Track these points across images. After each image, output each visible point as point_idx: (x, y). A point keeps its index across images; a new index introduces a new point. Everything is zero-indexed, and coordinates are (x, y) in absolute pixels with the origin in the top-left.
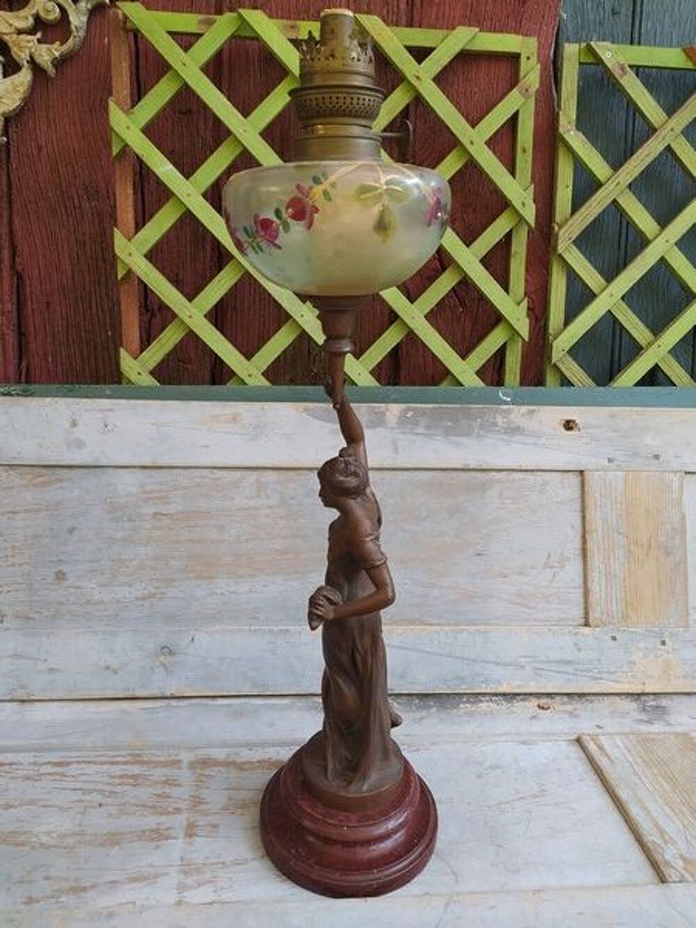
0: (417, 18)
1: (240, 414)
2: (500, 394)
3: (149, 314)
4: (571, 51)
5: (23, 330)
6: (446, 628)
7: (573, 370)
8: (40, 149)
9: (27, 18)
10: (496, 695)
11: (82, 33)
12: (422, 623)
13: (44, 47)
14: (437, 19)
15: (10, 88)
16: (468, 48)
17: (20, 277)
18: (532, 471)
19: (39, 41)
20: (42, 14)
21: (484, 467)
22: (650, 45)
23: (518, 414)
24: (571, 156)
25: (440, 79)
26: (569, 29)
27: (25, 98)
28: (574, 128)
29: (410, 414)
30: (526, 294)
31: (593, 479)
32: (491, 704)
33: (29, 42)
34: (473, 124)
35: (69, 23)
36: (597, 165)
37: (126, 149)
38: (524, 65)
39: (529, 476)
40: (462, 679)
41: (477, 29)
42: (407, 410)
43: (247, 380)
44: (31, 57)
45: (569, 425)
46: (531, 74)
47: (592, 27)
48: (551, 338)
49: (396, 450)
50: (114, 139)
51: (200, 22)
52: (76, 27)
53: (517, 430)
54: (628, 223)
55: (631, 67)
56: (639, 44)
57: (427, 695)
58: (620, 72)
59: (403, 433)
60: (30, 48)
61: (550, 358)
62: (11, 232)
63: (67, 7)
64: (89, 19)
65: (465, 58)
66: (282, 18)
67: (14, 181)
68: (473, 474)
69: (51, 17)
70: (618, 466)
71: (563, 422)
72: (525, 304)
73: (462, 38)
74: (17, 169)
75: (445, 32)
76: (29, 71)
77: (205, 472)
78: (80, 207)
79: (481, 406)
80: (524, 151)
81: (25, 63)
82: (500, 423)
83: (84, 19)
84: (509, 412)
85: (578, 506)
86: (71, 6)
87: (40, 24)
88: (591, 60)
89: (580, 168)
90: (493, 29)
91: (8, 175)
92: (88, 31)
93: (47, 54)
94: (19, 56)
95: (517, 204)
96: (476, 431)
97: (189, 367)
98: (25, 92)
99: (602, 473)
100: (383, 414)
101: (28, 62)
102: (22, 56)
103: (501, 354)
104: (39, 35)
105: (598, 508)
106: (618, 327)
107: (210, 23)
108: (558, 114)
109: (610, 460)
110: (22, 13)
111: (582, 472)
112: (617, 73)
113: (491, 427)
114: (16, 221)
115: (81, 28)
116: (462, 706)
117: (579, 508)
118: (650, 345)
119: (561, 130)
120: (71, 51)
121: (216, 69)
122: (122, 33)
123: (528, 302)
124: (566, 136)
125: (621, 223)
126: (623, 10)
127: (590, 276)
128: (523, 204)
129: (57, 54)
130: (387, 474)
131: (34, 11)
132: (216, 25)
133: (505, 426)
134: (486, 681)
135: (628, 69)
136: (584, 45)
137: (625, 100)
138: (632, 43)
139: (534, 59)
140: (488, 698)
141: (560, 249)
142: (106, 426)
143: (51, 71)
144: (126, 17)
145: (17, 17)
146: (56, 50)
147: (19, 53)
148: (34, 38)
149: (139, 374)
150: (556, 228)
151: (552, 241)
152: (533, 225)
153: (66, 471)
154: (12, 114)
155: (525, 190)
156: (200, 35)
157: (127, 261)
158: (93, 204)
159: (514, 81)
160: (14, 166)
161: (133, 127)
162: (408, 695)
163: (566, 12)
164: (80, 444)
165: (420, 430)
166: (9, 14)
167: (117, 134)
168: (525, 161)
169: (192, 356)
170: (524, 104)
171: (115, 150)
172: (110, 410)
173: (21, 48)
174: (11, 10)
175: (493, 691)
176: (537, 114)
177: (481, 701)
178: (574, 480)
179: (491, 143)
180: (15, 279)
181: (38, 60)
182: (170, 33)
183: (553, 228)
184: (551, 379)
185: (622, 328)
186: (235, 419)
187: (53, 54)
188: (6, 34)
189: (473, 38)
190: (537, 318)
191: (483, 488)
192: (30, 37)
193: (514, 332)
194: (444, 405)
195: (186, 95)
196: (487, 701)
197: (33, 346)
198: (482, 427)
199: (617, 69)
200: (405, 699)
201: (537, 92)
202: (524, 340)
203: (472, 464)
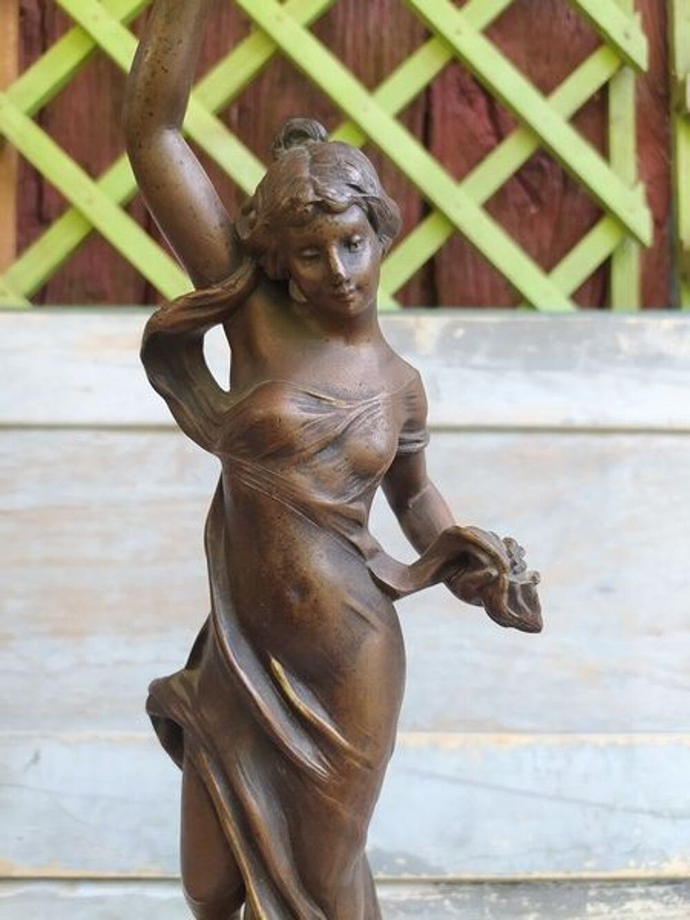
6: (550, 740)
10: (658, 882)
12: (501, 729)
29: (460, 333)
32: (650, 903)
40: (586, 848)
42: (454, 328)
53: (660, 360)
57: (514, 883)
59: (449, 366)
68: (582, 438)
82: (625, 348)
84: (640, 328)
96: (583, 360)
100: (411, 334)
103: (604, 273)
113: (609, 355)
116: (590, 908)
128: (627, 36)
133: (635, 352)
134: (634, 852)
140: (640, 889)
152: (645, 68)
155: (628, 16)
162: (478, 883)
165: (479, 359)
175: (651, 874)
177: (629, 897)
191: (603, 463)
193: (626, 232)
196: (641, 896)
198: (592, 353)
200: (465, 894)
202: (642, 245)
203: (580, 419)
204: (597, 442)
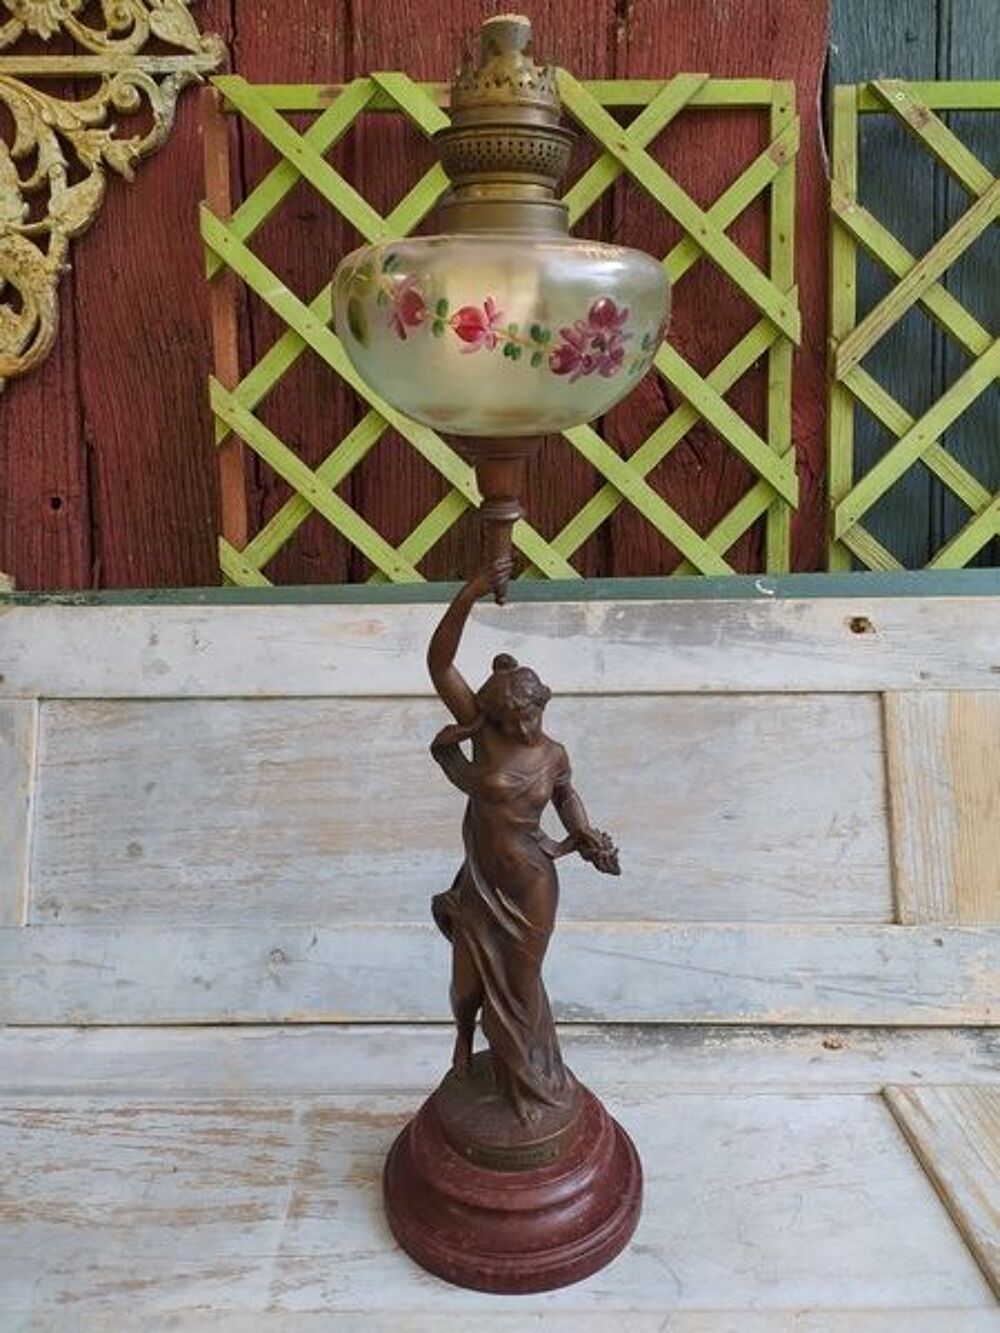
0: (622, 67)
1: (379, 622)
2: (758, 586)
3: (262, 491)
4: (845, 96)
5: (96, 520)
6: (682, 926)
7: (868, 548)
8: (115, 277)
9: (97, 108)
10: (761, 1026)
11: (168, 122)
12: (647, 919)
13: (119, 143)
14: (650, 66)
15: (75, 201)
16: (695, 101)
17: (91, 449)
18: (805, 693)
19: (113, 137)
20: (117, 102)
21: (731, 688)
22: (964, 79)
23: (781, 611)
24: (851, 243)
25: (656, 148)
26: (842, 66)
27: (94, 212)
28: (854, 202)
29: (621, 615)
30: (793, 441)
31: (898, 705)
32: (752, 1040)
33: (99, 138)
34: (706, 207)
35: (152, 110)
36: (891, 252)
37: (224, 269)
38: (777, 120)
39: (801, 701)
40: (708, 1002)
41: (706, 75)
42: (616, 610)
43: (393, 576)
44: (103, 157)
45: (858, 625)
46: (787, 131)
47: (876, 63)
48: (833, 502)
49: (601, 666)
50: (209, 257)
51: (321, 95)
52: (160, 114)
53: (781, 634)
54: (944, 336)
55: (937, 112)
56: (949, 79)
57: (656, 1026)
58: (919, 119)
59: (612, 642)
60: (100, 147)
61: (832, 531)
62: (78, 390)
63: (148, 90)
64: (178, 103)
65: (690, 116)
66: (435, 80)
67: (83, 322)
68: (717, 699)
69: (128, 104)
70: (936, 684)
71: (849, 621)
72: (792, 455)
73: (685, 89)
74: (85, 304)
75: (662, 82)
76: (101, 175)
77: (331, 703)
78: (169, 352)
79: (725, 601)
80: (782, 239)
81: (95, 166)
82: (754, 625)
83: (171, 103)
85: (875, 743)
86: (153, 88)
87: (113, 114)
88: (875, 106)
89: (866, 258)
90: (731, 75)
91: (74, 313)
92: (176, 119)
93: (123, 153)
94: (86, 157)
95: (772, 313)
96: (719, 636)
97: (317, 562)
98: (94, 205)
99: (911, 695)
100: (582, 616)
101: (99, 164)
102: (90, 157)
103: (760, 527)
104: (112, 129)
105: (908, 748)
106: (937, 486)
107: (333, 94)
108: (829, 185)
109: (923, 675)
110: (92, 102)
111: (880, 694)
112: (914, 120)
113: (740, 631)
114: (86, 374)
115: (166, 115)
116: (707, 1042)
117: (878, 748)
118: (984, 507)
119: (835, 206)
120: (156, 147)
121: (345, 156)
122: (218, 116)
123: (798, 452)
124: (844, 216)
125: (934, 334)
126: (922, 35)
127: (888, 410)
128: (783, 314)
129: (136, 152)
130: (590, 702)
131: (106, 99)
132: (342, 96)
133: (762, 627)
134: (743, 1006)
135: (931, 115)
136: (863, 86)
137: (931, 161)
138: (937, 78)
139: (791, 110)
140: (746, 1032)
141: (840, 374)
142: (197, 643)
143: (129, 174)
144: (223, 96)
145: (84, 108)
146: (135, 147)
147: (88, 154)
148: (107, 133)
149: (245, 572)
150: (834, 344)
151: (829, 363)
152: (798, 341)
153: (142, 705)
154: (78, 234)
155: (785, 293)
156: (320, 112)
157: (226, 419)
158: (185, 348)
159: (763, 141)
160: (81, 303)
161: (231, 238)
162: (627, 1025)
163: (837, 43)
164: (161, 668)
165: (636, 637)
166: (74, 104)
167: (213, 251)
168: (783, 254)
169: (321, 547)
170: (779, 173)
171: (210, 271)
172: (202, 621)
173: (89, 148)
174: (77, 99)
175: (755, 1020)
176: (798, 187)
177: (737, 1036)
178: (869, 705)
179: (731, 231)
180: (84, 453)
181: (112, 161)
182: (281, 112)
183: (830, 345)
184: (835, 561)
185: (944, 487)
186: (372, 628)
187: (130, 150)
188: (70, 130)
189: (701, 88)
190: (812, 475)
191: (732, 719)
192: (101, 133)
193: (778, 497)
194: (670, 601)
195: (303, 193)
196: (746, 1036)
197: (108, 541)
198: (727, 630)
199: (914, 116)
200: (621, 1031)
201: (797, 154)
202: (792, 508)
203: (714, 685)
204: (726, 701)
